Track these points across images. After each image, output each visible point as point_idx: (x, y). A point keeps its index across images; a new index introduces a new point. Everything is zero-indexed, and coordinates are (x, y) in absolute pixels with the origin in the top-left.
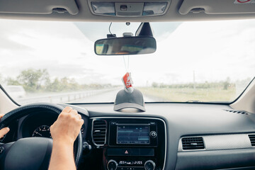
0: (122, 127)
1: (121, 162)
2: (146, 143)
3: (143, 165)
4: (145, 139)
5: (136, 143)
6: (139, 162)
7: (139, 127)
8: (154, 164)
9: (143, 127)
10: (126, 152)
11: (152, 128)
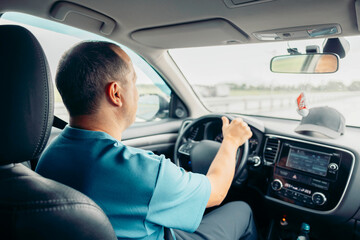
0: (296, 150)
1: (287, 185)
2: (321, 174)
3: (311, 195)
4: (321, 170)
5: (309, 171)
6: (307, 191)
7: (317, 155)
8: (325, 199)
9: (322, 156)
10: (295, 177)
11: (334, 160)
